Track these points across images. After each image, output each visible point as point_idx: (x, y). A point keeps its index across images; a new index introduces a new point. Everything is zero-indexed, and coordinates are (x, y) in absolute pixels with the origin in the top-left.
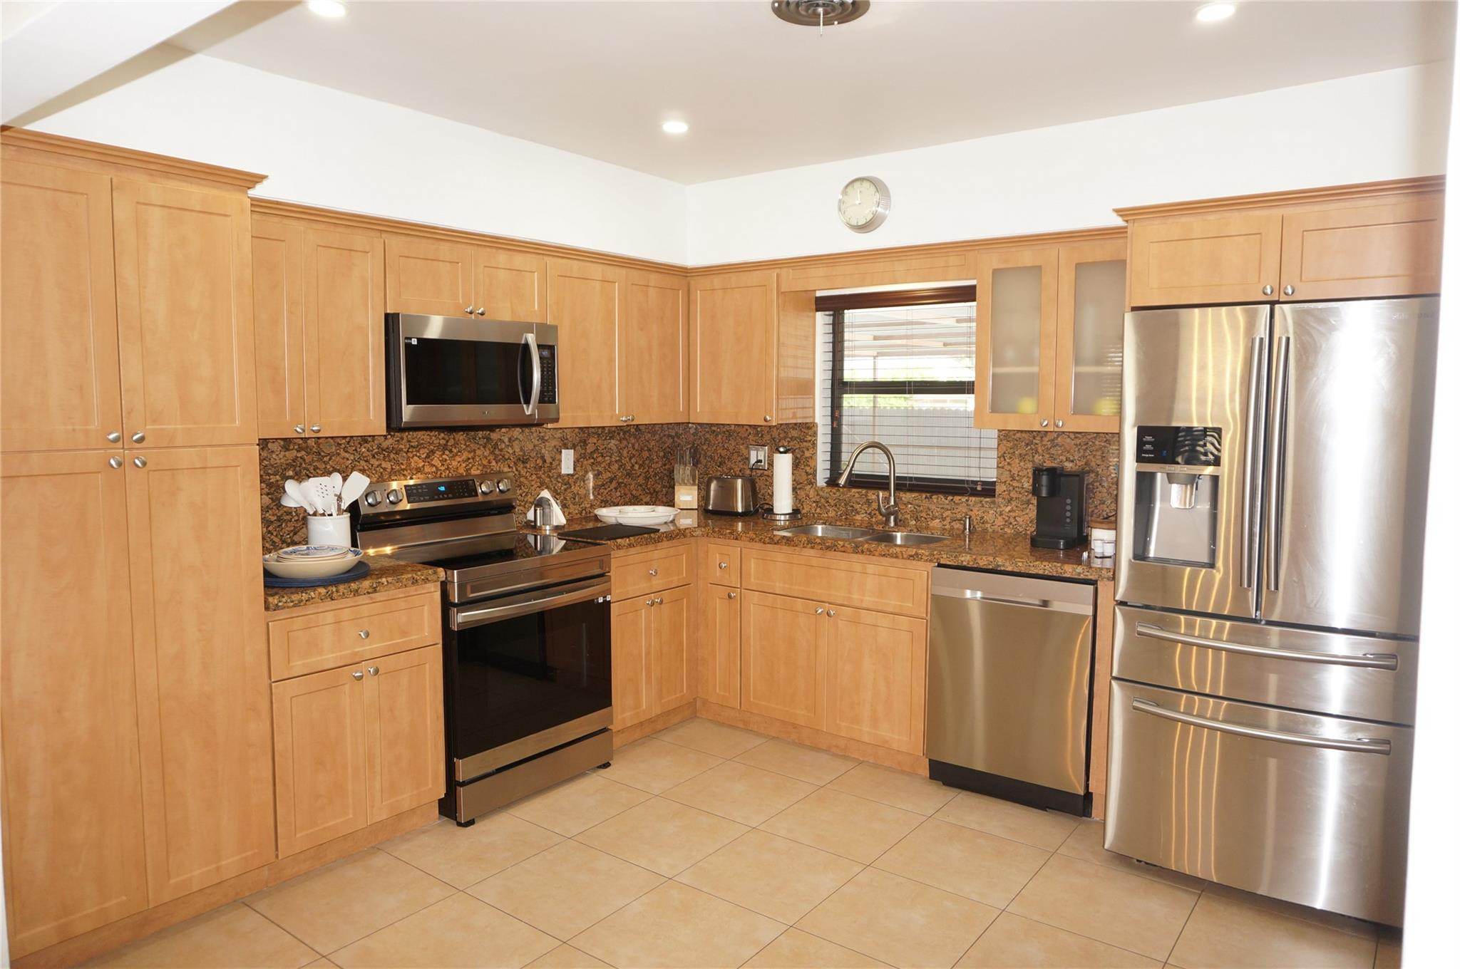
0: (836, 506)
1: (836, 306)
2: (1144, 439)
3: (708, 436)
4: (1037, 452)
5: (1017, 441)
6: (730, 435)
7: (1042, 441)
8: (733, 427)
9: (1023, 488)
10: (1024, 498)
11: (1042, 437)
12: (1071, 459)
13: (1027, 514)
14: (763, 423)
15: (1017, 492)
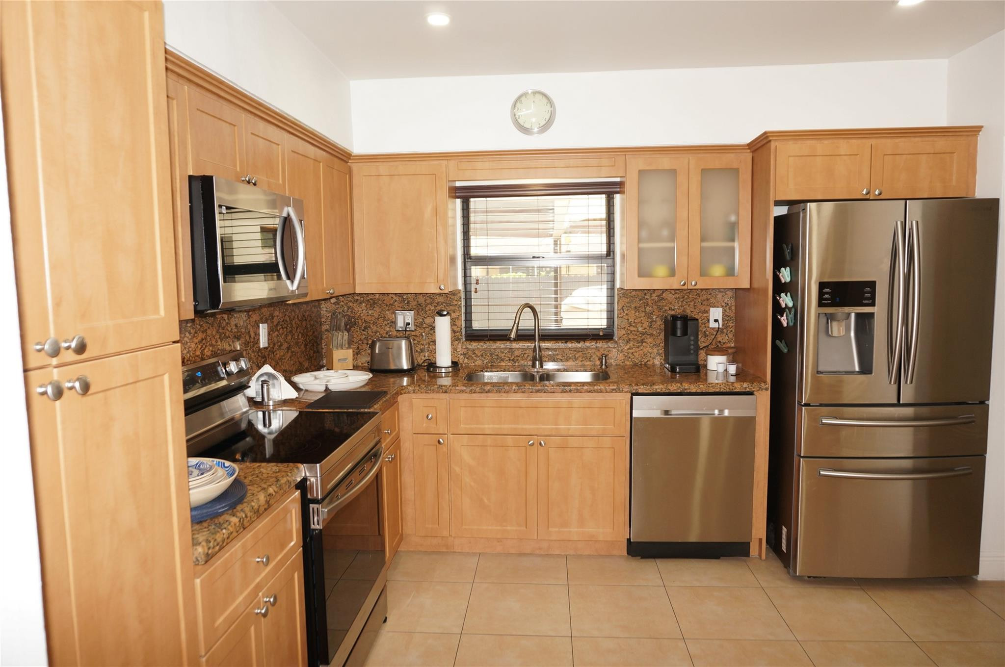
0: (482, 356)
1: (466, 195)
2: (824, 291)
3: (351, 304)
4: (647, 304)
5: (633, 297)
6: (374, 303)
7: (651, 297)
8: (377, 296)
9: (638, 331)
10: (639, 339)
11: (651, 294)
12: (673, 308)
13: (642, 350)
14: (438, 291)
15: (633, 334)
